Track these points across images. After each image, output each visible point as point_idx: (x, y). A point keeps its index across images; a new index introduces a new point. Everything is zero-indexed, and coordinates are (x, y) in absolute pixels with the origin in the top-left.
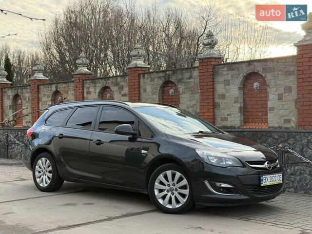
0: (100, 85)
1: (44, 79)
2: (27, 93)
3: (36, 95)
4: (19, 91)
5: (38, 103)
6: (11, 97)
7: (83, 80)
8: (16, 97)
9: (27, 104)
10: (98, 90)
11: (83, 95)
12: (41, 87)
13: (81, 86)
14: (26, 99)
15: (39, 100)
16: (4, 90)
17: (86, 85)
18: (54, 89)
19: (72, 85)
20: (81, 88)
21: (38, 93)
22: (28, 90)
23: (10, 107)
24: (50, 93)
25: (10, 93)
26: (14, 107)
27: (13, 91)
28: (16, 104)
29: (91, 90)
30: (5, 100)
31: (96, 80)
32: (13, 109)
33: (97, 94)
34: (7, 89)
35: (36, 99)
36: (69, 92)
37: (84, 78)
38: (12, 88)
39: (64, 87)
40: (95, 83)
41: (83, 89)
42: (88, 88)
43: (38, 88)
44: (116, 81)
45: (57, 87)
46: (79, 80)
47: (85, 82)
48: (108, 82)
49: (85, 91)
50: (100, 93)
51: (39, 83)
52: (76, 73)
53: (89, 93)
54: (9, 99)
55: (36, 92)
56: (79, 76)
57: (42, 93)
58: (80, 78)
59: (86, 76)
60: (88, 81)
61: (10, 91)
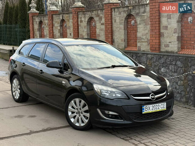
0: (88, 16)
1: (56, 10)
2: (46, 20)
3: (51, 22)
4: (42, 18)
5: (53, 28)
6: (38, 23)
7: (78, 12)
8: (41, 23)
9: (46, 28)
10: (87, 20)
11: (78, 23)
12: (54, 16)
13: (76, 16)
14: (46, 24)
15: (53, 25)
16: (34, 17)
17: (80, 16)
18: (61, 18)
19: (71, 15)
20: (76, 18)
21: (52, 21)
22: (47, 18)
23: (38, 30)
24: (59, 21)
25: (37, 20)
26: (40, 30)
27: (39, 18)
28: (41, 28)
29: (83, 19)
30: (35, 24)
31: (86, 13)
32: (39, 31)
33: (86, 22)
34: (35, 17)
35: (51, 25)
36: (70, 21)
37: (78, 11)
38: (38, 16)
39: (67, 17)
40: (85, 15)
41: (78, 19)
42: (81, 18)
43: (52, 17)
44: (98, 13)
45: (63, 17)
46: (75, 12)
47: (79, 13)
48: (92, 13)
49: (79, 20)
50: (88, 22)
51: (52, 13)
52: (73, 7)
53: (81, 21)
54: (37, 24)
55: (51, 20)
56: (75, 9)
57: (55, 20)
58: (76, 11)
59: (80, 8)
60: (81, 13)
61: (37, 18)
